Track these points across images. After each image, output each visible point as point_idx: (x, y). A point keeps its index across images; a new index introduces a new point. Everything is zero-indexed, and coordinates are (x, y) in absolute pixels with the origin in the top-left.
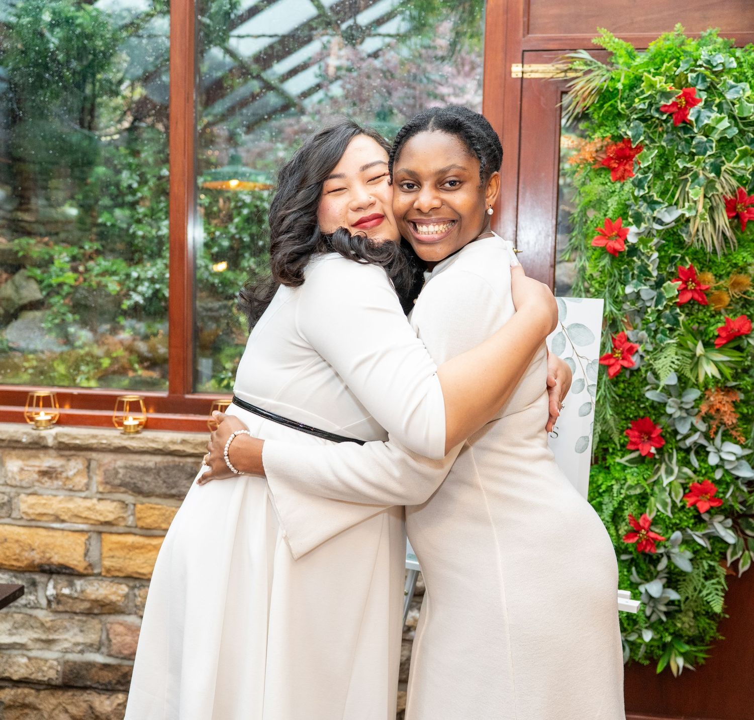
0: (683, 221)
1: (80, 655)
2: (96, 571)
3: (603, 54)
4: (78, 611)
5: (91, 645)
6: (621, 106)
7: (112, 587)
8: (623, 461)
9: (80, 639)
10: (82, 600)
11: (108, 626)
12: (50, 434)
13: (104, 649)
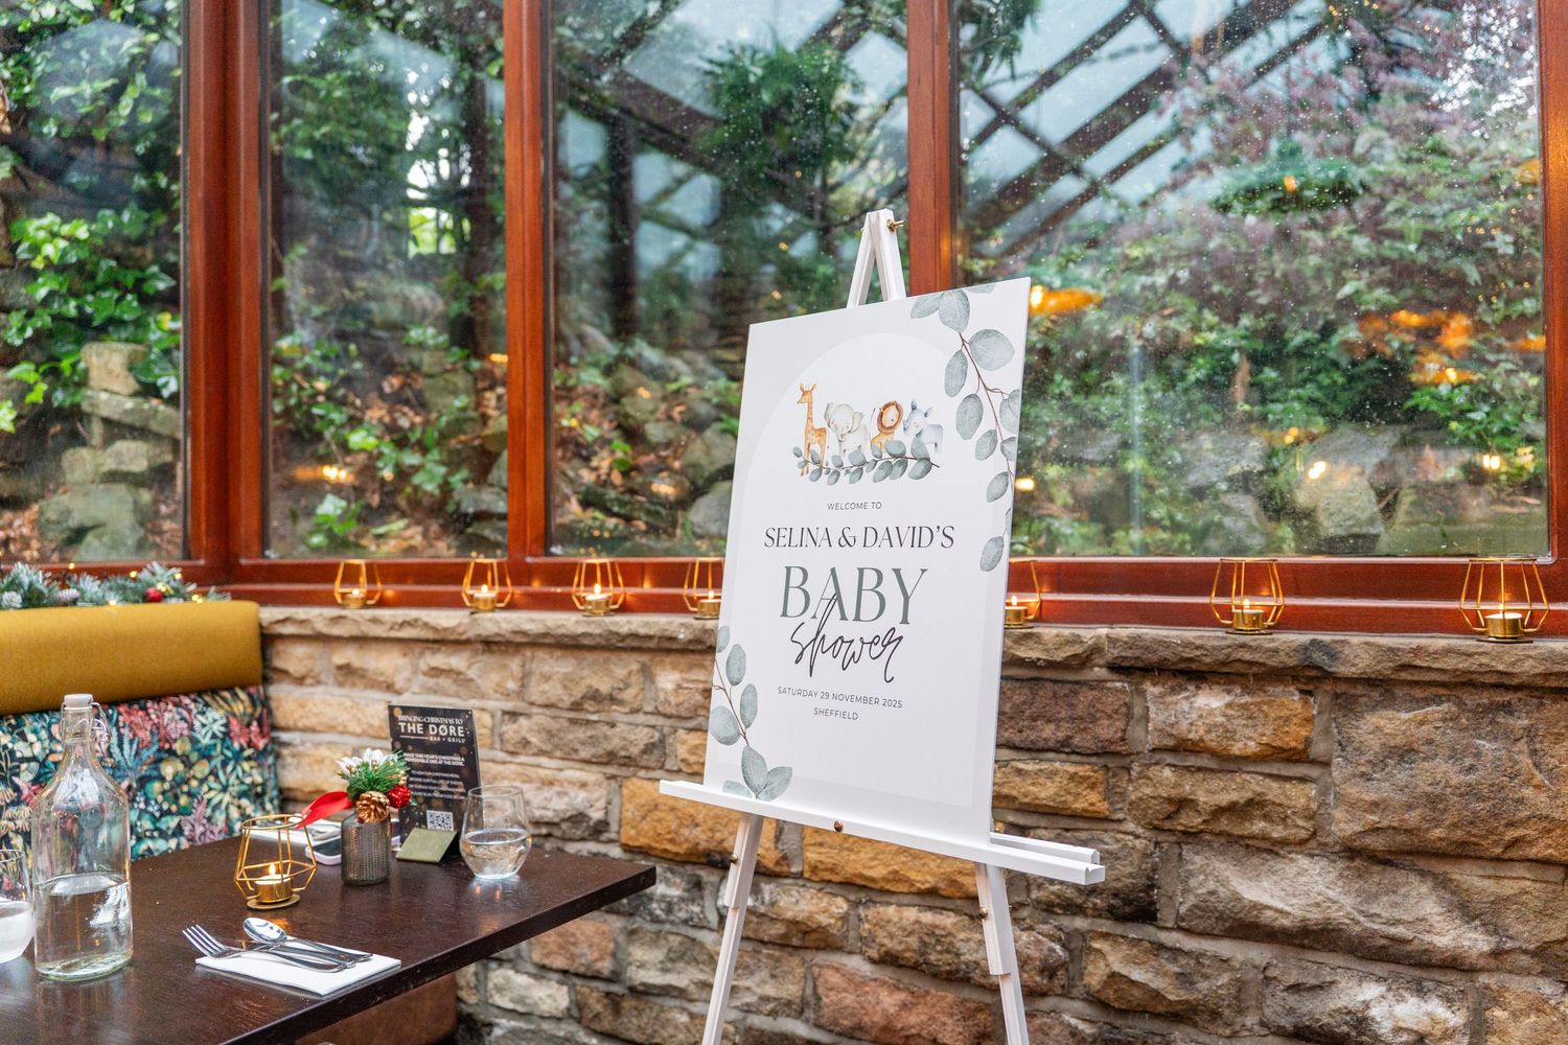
1: (770, 1019)
2: (794, 869)
4: (766, 939)
5: (789, 1003)
7: (821, 899)
9: (770, 990)
10: (772, 919)
11: (816, 970)
13: (810, 1014)
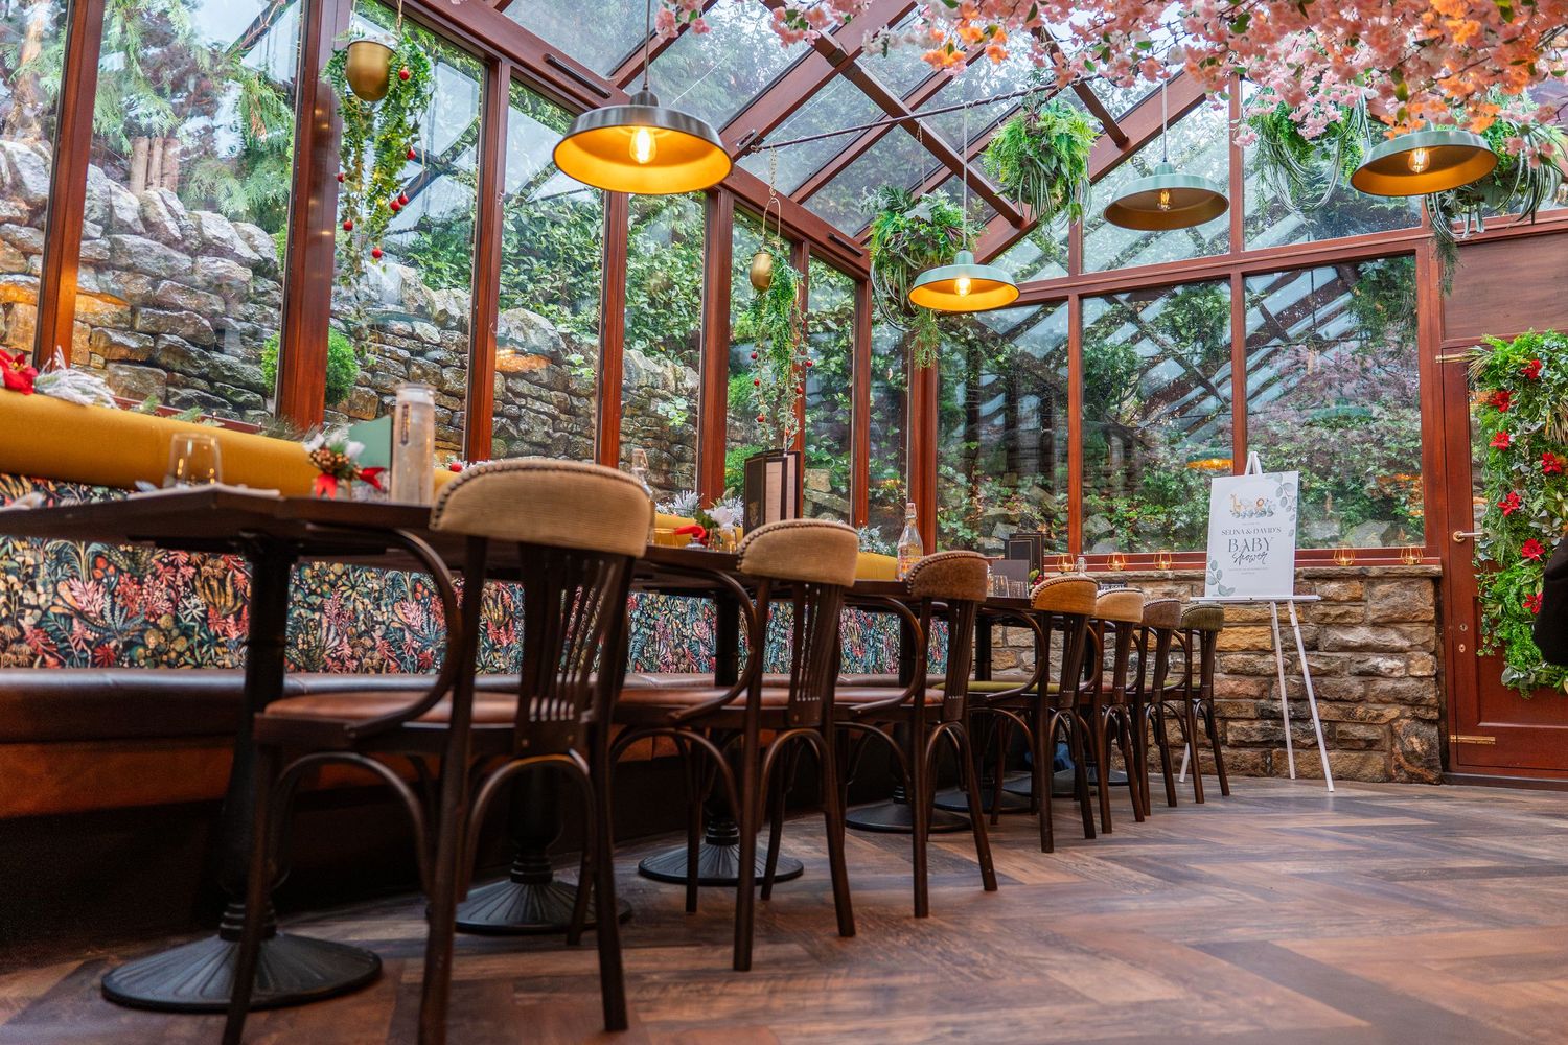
0: (1541, 430)
3: (1488, 347)
6: (1500, 373)
8: (1520, 564)
12: (1170, 574)
